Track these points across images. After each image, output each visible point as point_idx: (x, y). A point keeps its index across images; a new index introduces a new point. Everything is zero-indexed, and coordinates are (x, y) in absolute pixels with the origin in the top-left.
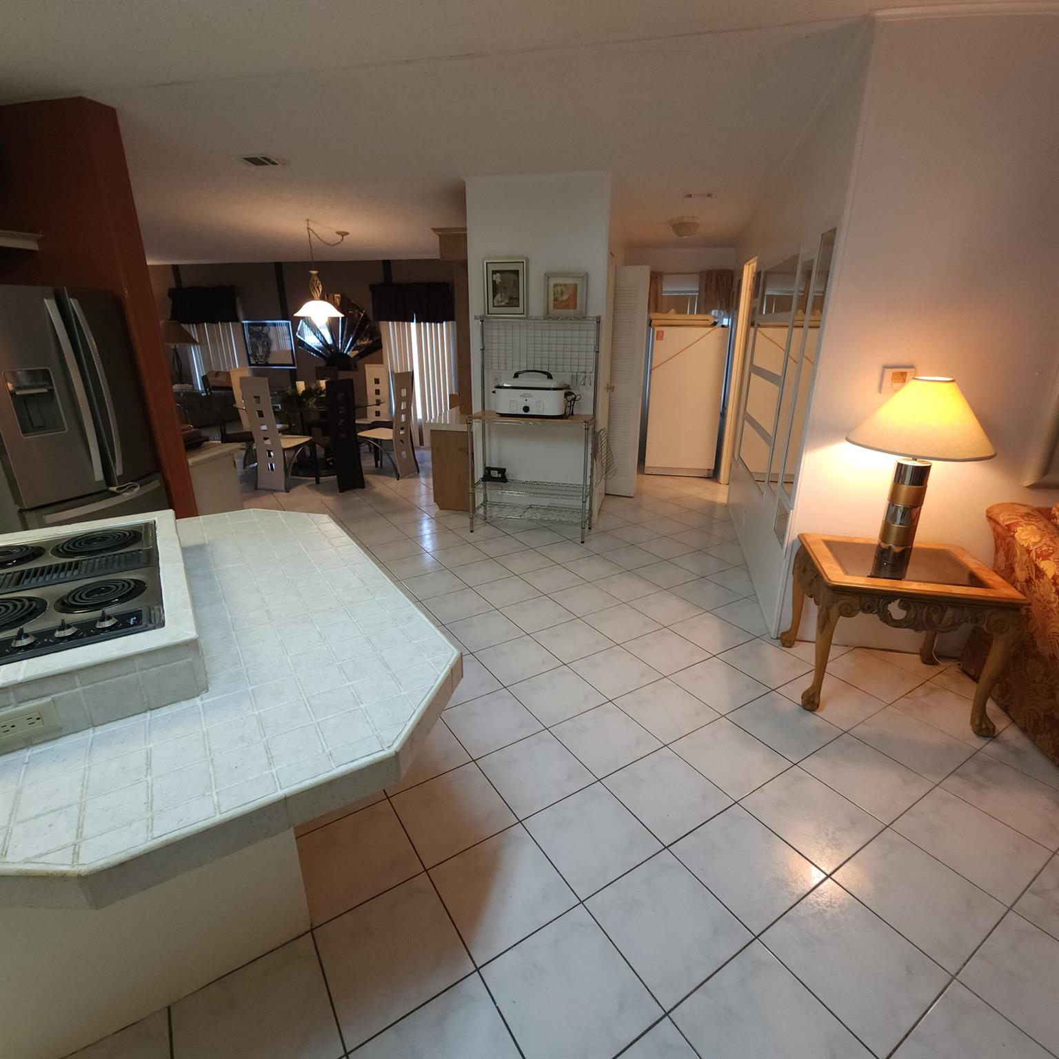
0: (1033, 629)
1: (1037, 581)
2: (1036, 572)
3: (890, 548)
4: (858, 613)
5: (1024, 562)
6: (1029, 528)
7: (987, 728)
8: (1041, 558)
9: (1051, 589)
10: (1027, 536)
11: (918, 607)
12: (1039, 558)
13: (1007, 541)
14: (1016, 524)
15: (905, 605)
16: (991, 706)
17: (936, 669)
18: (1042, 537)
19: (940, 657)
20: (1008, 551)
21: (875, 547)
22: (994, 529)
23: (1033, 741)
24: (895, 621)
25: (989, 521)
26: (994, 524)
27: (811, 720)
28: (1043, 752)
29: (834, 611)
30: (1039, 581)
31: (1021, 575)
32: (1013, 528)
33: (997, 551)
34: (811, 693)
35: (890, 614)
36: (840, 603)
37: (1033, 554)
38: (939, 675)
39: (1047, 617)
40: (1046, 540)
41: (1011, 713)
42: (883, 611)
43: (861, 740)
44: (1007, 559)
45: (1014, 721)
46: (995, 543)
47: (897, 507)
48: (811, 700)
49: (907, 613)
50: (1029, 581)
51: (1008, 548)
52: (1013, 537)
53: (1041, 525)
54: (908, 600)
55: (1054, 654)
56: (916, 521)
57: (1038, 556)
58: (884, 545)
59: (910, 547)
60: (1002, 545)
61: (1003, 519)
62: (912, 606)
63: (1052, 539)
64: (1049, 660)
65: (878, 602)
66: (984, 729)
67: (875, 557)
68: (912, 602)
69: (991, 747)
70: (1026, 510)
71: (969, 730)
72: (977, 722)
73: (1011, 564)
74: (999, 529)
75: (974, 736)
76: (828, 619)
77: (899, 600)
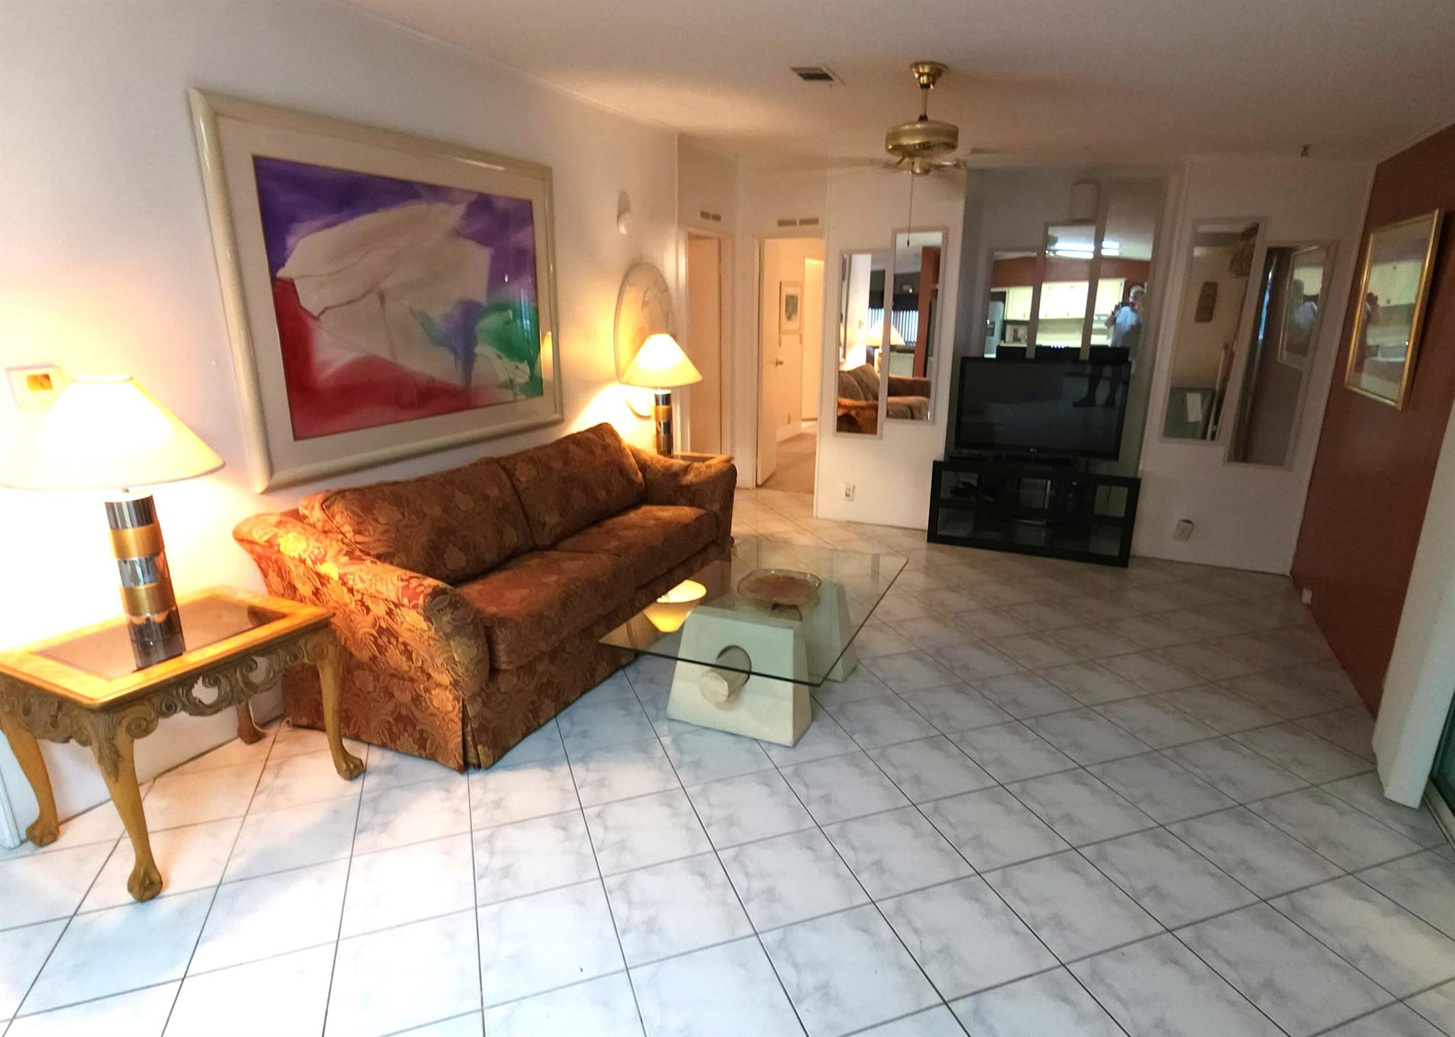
0: (343, 641)
1: (325, 589)
2: (319, 580)
3: (148, 620)
4: (158, 722)
5: (302, 575)
6: (290, 535)
7: (356, 766)
8: (318, 563)
9: (342, 591)
10: (293, 545)
11: (229, 675)
12: (316, 564)
13: (273, 559)
14: (275, 536)
15: (212, 681)
16: (347, 743)
17: (267, 742)
18: (307, 540)
19: (264, 726)
20: (280, 569)
21: (126, 627)
22: (252, 552)
23: (397, 751)
24: (210, 706)
25: (242, 545)
26: (248, 546)
27: (162, 907)
28: (409, 754)
29: (121, 737)
30: (327, 588)
31: (305, 589)
32: (275, 542)
33: (265, 575)
34: (142, 872)
35: (200, 701)
36: (125, 723)
37: (309, 562)
38: (275, 746)
39: (351, 620)
40: (313, 543)
41: (364, 738)
42: (190, 703)
43: (244, 879)
44: (282, 578)
45: (369, 744)
46: (260, 567)
47: (133, 563)
48: (147, 882)
49: (219, 688)
50: (316, 593)
51: (278, 567)
52: (279, 551)
53: (299, 528)
54: (210, 672)
55: (373, 654)
56: (166, 573)
57: (314, 562)
58: (138, 621)
59: (174, 608)
60: (269, 566)
61: (260, 536)
62: (220, 677)
63: (317, 540)
64: (371, 663)
65: (178, 694)
66: (353, 770)
67: (132, 641)
68: (218, 672)
69: (370, 782)
70: (274, 519)
71: (340, 781)
72: (344, 766)
73: (290, 583)
74: (258, 549)
75: (348, 783)
76: (119, 755)
77: (201, 679)
